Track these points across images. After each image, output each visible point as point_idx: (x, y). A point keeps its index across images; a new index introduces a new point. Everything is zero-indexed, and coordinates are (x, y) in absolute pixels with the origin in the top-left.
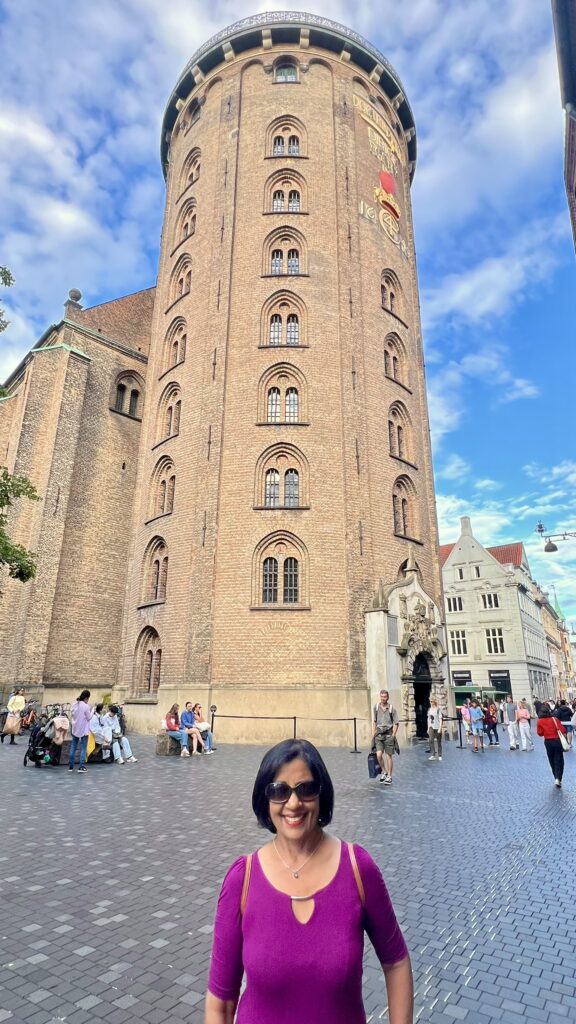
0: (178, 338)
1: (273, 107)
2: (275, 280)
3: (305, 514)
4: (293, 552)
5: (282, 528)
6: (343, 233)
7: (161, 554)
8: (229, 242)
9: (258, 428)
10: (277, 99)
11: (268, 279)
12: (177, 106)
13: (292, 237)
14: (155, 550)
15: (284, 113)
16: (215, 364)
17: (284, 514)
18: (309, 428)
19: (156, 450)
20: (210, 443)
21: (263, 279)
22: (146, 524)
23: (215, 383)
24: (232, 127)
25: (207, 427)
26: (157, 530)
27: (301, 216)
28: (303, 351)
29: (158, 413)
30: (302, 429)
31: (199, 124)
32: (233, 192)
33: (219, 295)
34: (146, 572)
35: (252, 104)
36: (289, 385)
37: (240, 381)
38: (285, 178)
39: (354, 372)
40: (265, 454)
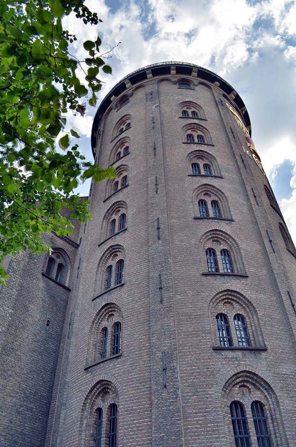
0: (116, 217)
1: (180, 97)
2: (198, 178)
3: (264, 354)
4: (257, 396)
5: (245, 369)
6: (238, 158)
7: (103, 401)
8: (161, 156)
9: (204, 278)
10: (182, 94)
11: (194, 178)
12: (111, 99)
13: (205, 157)
14: (96, 398)
15: (187, 100)
16: (158, 228)
17: (244, 355)
18: (249, 279)
19: (98, 300)
20: (161, 288)
21: (190, 177)
22: (85, 370)
23: (161, 242)
24: (155, 104)
25: (157, 276)
26: (101, 374)
27: (210, 146)
28: (230, 223)
29: (98, 271)
30: (244, 281)
31: (129, 105)
32: (160, 131)
33: (156, 185)
34: (85, 422)
35: (166, 95)
36: (222, 247)
37: (181, 241)
38: (193, 128)
39: (271, 241)
40: (215, 300)
